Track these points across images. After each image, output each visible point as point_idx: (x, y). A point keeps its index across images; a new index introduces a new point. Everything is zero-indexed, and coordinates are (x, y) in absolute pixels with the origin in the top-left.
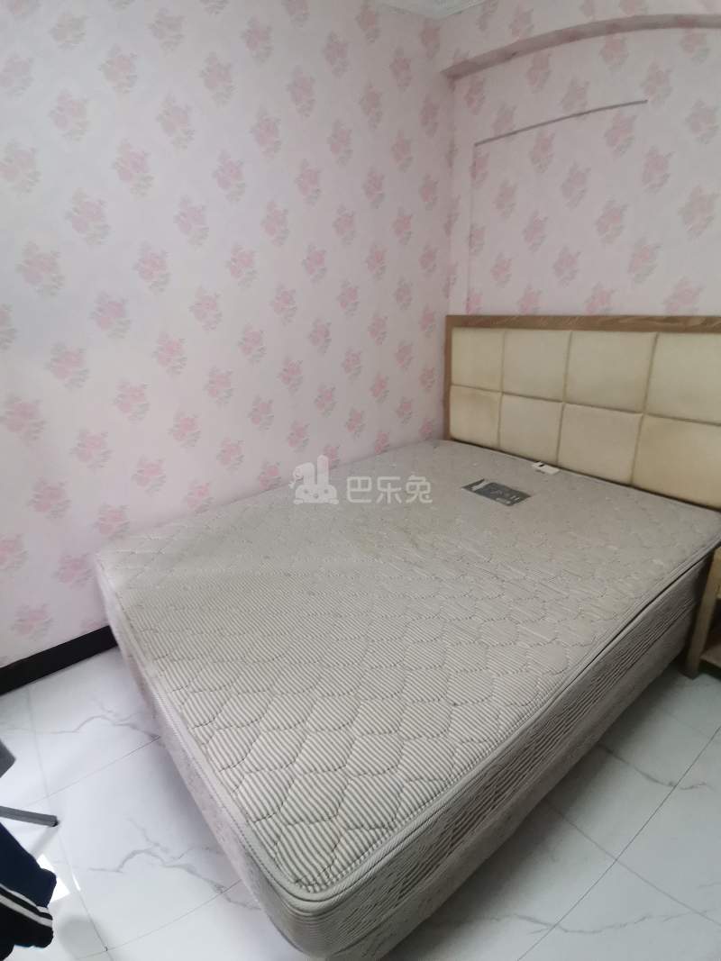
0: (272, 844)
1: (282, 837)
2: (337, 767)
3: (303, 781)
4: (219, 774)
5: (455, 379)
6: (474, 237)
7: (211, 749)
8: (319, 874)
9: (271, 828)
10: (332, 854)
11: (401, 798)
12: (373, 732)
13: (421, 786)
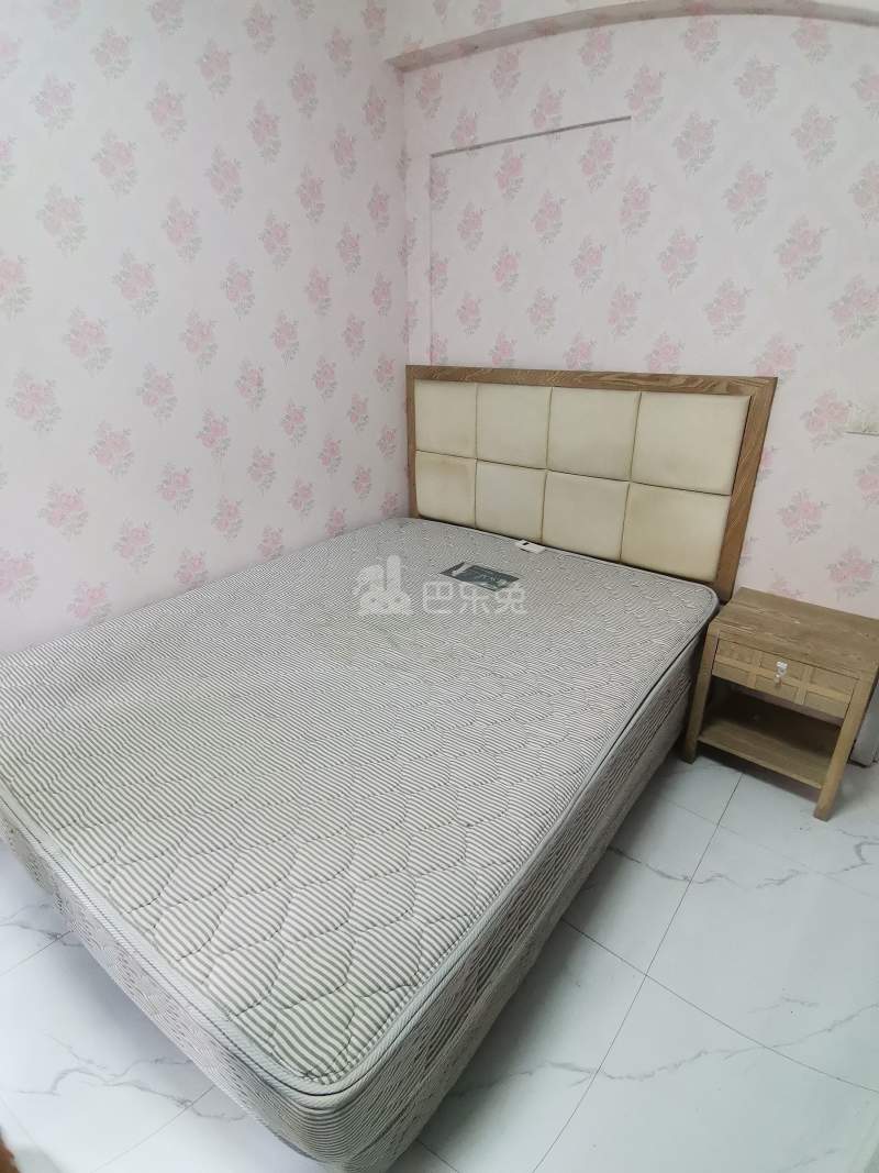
0: (266, 1037)
1: (278, 1025)
2: (337, 924)
3: (296, 949)
4: (177, 965)
5: (420, 443)
6: (435, 271)
7: (162, 935)
8: (335, 1060)
9: (263, 1018)
10: (347, 1032)
11: (422, 947)
12: (376, 874)
13: (444, 928)
